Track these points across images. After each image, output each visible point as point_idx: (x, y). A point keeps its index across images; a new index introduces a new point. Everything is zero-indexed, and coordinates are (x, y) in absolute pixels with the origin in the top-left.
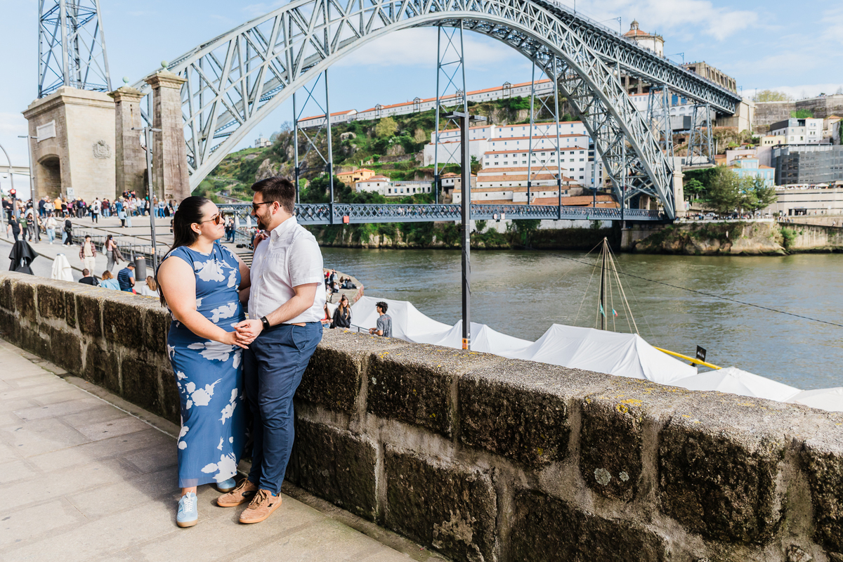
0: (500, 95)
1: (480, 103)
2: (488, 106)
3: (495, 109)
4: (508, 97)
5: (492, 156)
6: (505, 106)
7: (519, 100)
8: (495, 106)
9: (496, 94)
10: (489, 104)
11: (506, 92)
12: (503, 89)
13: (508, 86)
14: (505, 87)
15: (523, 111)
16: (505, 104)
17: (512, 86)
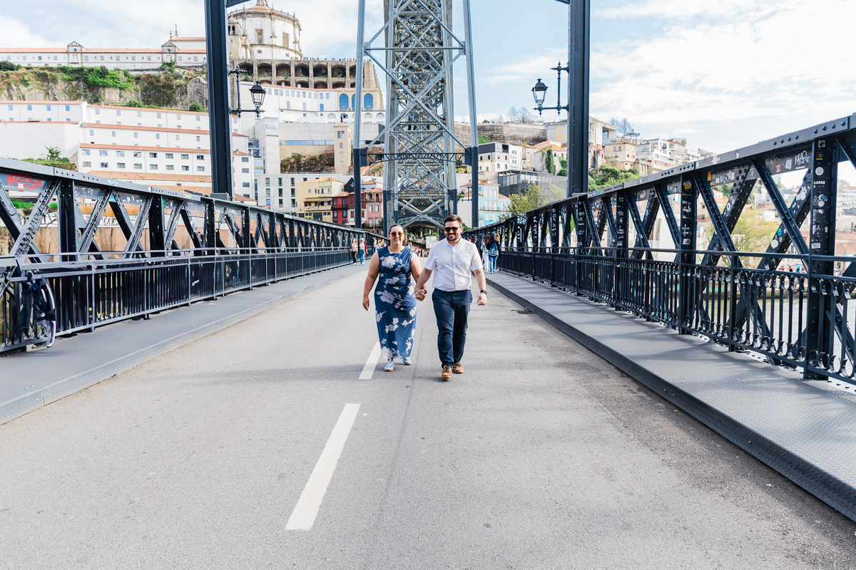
0: (63, 61)
1: (28, 68)
2: (45, 75)
3: (59, 81)
4: (79, 66)
5: (95, 153)
6: (77, 79)
7: (103, 73)
8: (59, 76)
9: (56, 58)
10: (46, 71)
11: (72, 58)
12: (68, 53)
13: (78, 49)
14: (71, 49)
15: (112, 90)
16: (77, 75)
17: (84, 50)
